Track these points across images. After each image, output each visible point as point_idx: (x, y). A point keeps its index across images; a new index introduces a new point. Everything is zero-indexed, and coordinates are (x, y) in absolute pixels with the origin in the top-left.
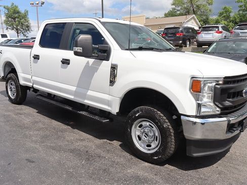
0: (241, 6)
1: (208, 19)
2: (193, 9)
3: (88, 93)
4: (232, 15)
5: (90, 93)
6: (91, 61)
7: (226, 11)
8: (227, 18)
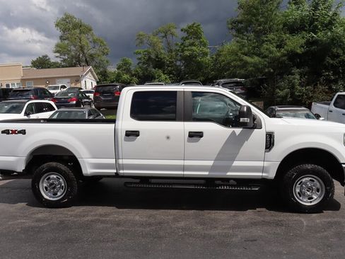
0: (140, 59)
1: (106, 72)
2: (86, 60)
3: (234, 165)
4: (132, 68)
5: (236, 163)
6: (238, 131)
7: (126, 63)
8: (128, 71)
